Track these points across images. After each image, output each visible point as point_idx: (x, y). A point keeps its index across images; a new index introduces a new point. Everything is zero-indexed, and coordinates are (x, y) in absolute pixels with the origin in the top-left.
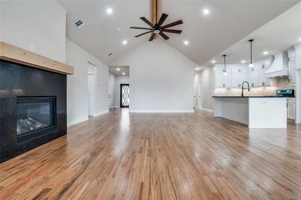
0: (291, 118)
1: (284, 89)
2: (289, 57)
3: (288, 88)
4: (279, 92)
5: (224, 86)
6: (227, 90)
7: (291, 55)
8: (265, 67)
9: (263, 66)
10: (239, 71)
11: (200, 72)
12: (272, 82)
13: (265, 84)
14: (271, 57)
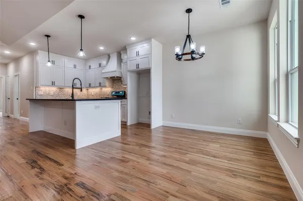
0: (124, 120)
1: (118, 90)
2: (122, 58)
3: (120, 90)
4: (114, 93)
5: (53, 84)
6: (58, 90)
7: (124, 57)
8: (102, 65)
9: (100, 65)
10: (75, 66)
11: (17, 60)
12: (107, 83)
13: (102, 85)
14: (107, 56)
